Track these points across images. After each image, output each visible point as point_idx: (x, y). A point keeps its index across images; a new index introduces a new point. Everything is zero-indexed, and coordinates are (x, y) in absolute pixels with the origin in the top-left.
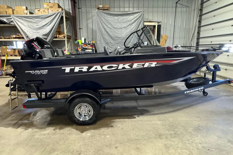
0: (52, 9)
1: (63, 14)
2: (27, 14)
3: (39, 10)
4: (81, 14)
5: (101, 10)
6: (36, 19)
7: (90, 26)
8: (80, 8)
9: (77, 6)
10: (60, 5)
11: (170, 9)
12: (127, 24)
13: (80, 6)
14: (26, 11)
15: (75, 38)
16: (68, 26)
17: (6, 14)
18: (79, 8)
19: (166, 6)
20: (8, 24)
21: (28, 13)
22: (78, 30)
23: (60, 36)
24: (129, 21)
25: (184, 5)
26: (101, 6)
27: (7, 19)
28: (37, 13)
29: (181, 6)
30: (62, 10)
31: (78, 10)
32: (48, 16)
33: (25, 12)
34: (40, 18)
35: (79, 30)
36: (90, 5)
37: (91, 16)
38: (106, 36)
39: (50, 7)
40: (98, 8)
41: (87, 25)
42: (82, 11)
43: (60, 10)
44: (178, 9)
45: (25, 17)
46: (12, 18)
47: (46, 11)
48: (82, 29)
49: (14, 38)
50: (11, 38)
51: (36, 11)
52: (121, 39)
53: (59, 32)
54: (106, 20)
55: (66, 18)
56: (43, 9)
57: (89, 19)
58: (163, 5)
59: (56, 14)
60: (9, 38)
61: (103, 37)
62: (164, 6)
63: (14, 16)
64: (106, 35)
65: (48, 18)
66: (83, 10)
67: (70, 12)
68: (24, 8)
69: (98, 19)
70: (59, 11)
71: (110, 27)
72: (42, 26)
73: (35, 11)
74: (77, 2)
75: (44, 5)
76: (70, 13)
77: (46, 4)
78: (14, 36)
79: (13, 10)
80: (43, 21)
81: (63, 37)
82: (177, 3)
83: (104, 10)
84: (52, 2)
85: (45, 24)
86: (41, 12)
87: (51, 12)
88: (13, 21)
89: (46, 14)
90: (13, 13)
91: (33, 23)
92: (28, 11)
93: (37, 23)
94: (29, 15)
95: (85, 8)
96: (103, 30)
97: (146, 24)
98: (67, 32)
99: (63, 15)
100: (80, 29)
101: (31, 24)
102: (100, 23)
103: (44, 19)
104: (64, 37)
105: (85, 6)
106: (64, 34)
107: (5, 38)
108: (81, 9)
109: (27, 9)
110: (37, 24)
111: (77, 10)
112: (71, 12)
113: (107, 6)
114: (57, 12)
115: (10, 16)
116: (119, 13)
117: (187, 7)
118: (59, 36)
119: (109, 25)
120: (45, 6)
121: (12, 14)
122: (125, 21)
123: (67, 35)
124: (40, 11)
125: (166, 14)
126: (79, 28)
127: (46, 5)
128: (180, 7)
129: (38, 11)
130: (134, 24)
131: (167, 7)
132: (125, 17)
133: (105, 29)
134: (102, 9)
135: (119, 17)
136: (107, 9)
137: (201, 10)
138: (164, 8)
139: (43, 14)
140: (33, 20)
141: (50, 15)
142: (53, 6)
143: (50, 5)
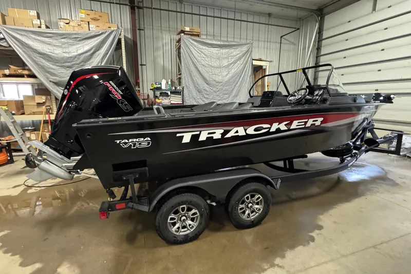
0: (97, 23)
1: (120, 35)
2: (40, 27)
3: (68, 21)
6: (63, 40)
7: (160, 61)
8: (143, 30)
9: (137, 26)
11: (273, 46)
12: (229, 62)
13: (143, 26)
14: (37, 22)
15: (136, 80)
19: (269, 40)
21: (43, 26)
22: (139, 68)
25: (290, 41)
26: (187, 29)
28: (64, 27)
29: (287, 42)
31: (138, 31)
32: (89, 35)
33: (34, 22)
34: (70, 39)
35: (141, 67)
36: (160, 25)
38: (197, 77)
39: (92, 19)
40: (184, 32)
41: (155, 58)
42: (146, 35)
43: (114, 27)
44: (283, 46)
45: (34, 33)
46: (3, 32)
47: (85, 25)
48: (145, 65)
51: (62, 24)
52: (222, 84)
54: (198, 53)
56: (76, 21)
57: (157, 49)
58: (265, 38)
59: (107, 34)
61: (192, 80)
62: (266, 40)
63: (6, 28)
65: (90, 41)
66: (148, 32)
68: (33, 13)
70: (113, 29)
72: (76, 54)
73: (59, 23)
75: (81, 14)
77: (83, 11)
78: (7, 72)
79: (4, 16)
82: (281, 37)
83: (192, 35)
87: (94, 29)
88: (4, 39)
89: (85, 31)
90: (5, 23)
91: (55, 46)
92: (42, 21)
93: (65, 48)
94: (44, 29)
95: (152, 30)
96: (193, 69)
97: (255, 63)
99: (120, 37)
100: (142, 65)
103: (80, 41)
105: (151, 27)
109: (39, 16)
113: (196, 30)
114: (109, 30)
117: (293, 43)
119: (202, 61)
121: (1, 23)
122: (225, 56)
124: (71, 23)
126: (140, 63)
127: (84, 15)
128: (286, 44)
129: (66, 24)
130: (238, 62)
131: (270, 42)
133: (197, 68)
134: (189, 34)
135: (217, 49)
137: (319, 49)
138: (266, 43)
139: (77, 30)
140: (56, 41)
141: (93, 34)
142: (99, 18)
143: (92, 15)
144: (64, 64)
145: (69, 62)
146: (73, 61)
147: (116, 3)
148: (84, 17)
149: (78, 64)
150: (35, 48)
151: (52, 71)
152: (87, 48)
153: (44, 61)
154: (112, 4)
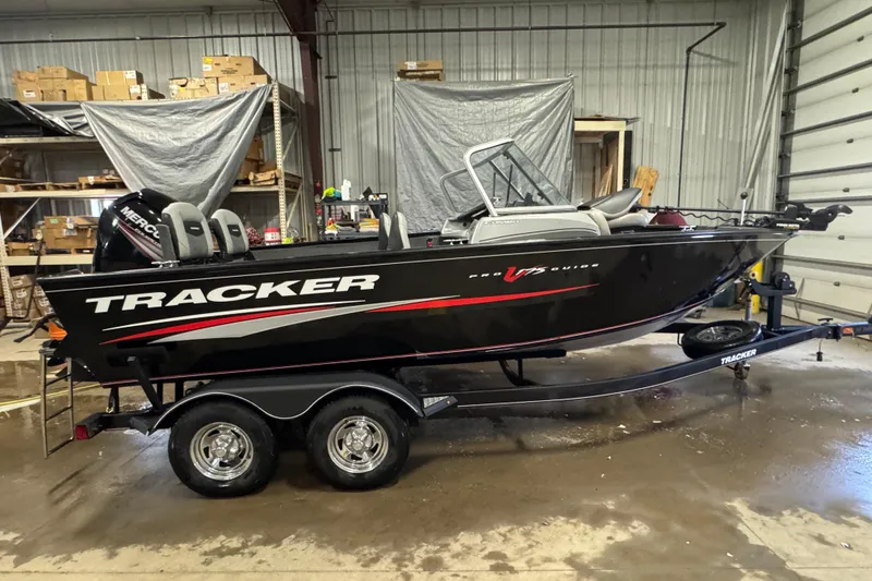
0: (232, 79)
1: (271, 95)
2: (139, 98)
3: (184, 81)
4: (335, 98)
5: (411, 77)
6: (174, 117)
7: (371, 139)
8: (335, 77)
9: (324, 69)
10: (261, 64)
11: (664, 75)
12: (509, 129)
13: (335, 70)
14: (135, 89)
15: (315, 183)
16: (290, 142)
17: (65, 99)
18: (329, 77)
19: (651, 63)
20: (71, 135)
21: (145, 96)
22: (326, 156)
23: (260, 177)
24: (518, 116)
25: (717, 59)
26: (412, 65)
27: (66, 118)
28: (177, 93)
29: (707, 61)
30: (269, 80)
31: (325, 81)
32: (216, 103)
33: (132, 91)
34: (186, 113)
35: (328, 154)
36: (370, 63)
37: (373, 103)
38: (431, 171)
39: (224, 72)
40: (403, 74)
41: (359, 135)
42: (342, 86)
43: (261, 81)
44: (694, 72)
45: (130, 109)
46: (86, 114)
47: (211, 85)
48: (339, 150)
49: (90, 187)
50: (81, 185)
51: (174, 87)
53: (257, 161)
54: (433, 115)
55: (283, 111)
56: (197, 80)
57: (367, 113)
58: (638, 59)
59: (247, 96)
60: (73, 188)
62: (642, 64)
63: (91, 105)
64: (433, 169)
65: (218, 113)
66: (345, 81)
67: (297, 90)
68: (132, 75)
69: (401, 110)
70: (258, 86)
71: (448, 139)
72: (193, 140)
73: (170, 87)
74: (323, 54)
75: (204, 66)
76: (297, 94)
77: (209, 60)
78: (91, 180)
79: (89, 86)
80: (200, 124)
81: (271, 179)
82: (689, 50)
83: (423, 77)
84: (231, 54)
85: (204, 134)
86: (194, 90)
87: (226, 89)
88: (87, 125)
89: (211, 95)
90: (90, 97)
91: (161, 128)
92: (144, 86)
93: (175, 130)
94: (146, 100)
95: (353, 76)
96: (421, 153)
97: (581, 126)
98: (285, 163)
99: (271, 100)
100: (332, 150)
101: (153, 133)
102: (409, 128)
103: (201, 115)
104: (276, 179)
105: (353, 70)
106: (275, 168)
107: (57, 188)
108: (336, 80)
109: (140, 79)
110: (176, 135)
111: (323, 82)
112: (300, 89)
113: (433, 65)
114: (252, 89)
115: (78, 107)
116: (481, 89)
117: (727, 63)
118: (257, 175)
119: (442, 134)
120: (207, 67)
121: (85, 98)
122: (502, 116)
123: (286, 174)
124: (190, 85)
125: (650, 91)
126: (328, 146)
127: (210, 66)
128: (704, 66)
129: (183, 86)
130: (535, 128)
131: (655, 66)
132: (501, 104)
133: (429, 150)
134: (415, 77)
135: (480, 102)
136: (436, 77)
138: (642, 71)
139: (200, 96)
140: (162, 120)
141: (223, 100)
142: (235, 68)
143: (226, 64)
144: (174, 161)
145: (181, 156)
146: (187, 154)
147: (268, 35)
148: (210, 69)
149: (197, 159)
150: (130, 134)
151: (155, 174)
152: (212, 127)
153: (143, 157)
154: (259, 38)
